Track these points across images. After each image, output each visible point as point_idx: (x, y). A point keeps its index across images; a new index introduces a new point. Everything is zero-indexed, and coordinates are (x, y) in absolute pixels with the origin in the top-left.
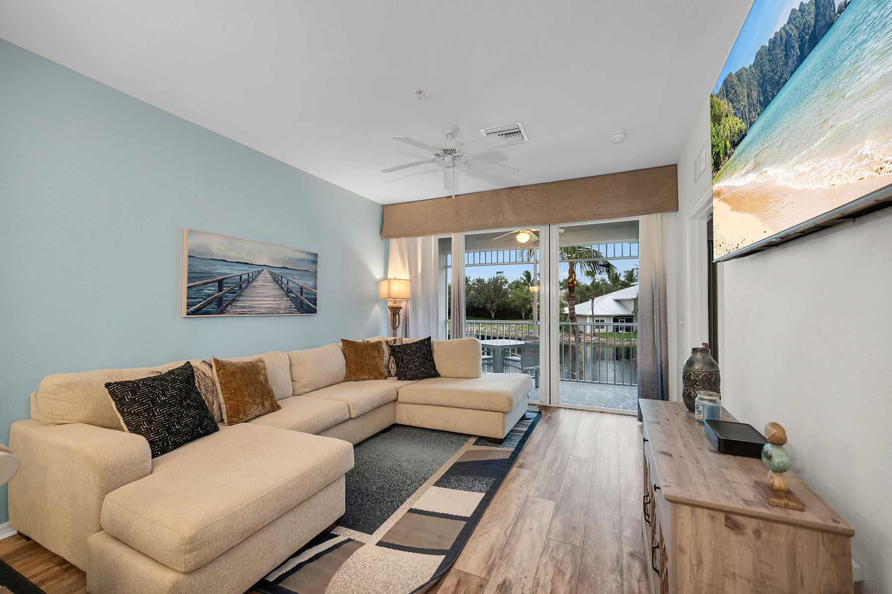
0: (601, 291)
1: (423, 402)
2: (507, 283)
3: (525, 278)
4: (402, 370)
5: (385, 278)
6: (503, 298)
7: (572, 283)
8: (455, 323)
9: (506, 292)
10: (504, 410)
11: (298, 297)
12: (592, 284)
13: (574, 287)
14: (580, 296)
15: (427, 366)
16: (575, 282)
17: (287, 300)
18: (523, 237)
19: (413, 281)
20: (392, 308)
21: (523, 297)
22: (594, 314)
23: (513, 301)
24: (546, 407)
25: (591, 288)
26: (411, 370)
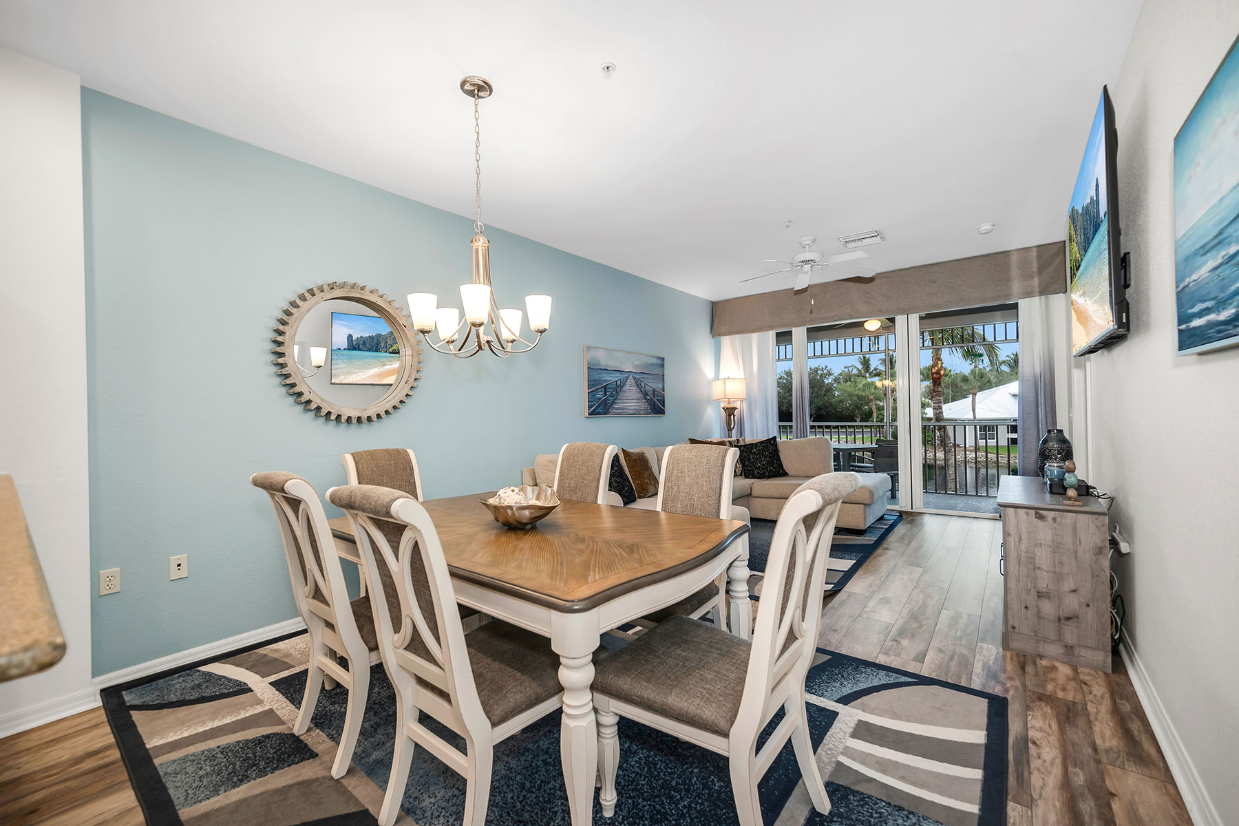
0: (989, 381)
1: (779, 496)
2: (832, 375)
3: (860, 367)
4: (749, 468)
5: (717, 378)
6: (826, 398)
7: (938, 373)
8: (799, 423)
9: (831, 389)
10: (866, 502)
11: (652, 399)
12: (972, 371)
13: (940, 379)
14: (952, 391)
15: (775, 465)
16: (942, 372)
17: (645, 402)
18: (872, 325)
19: (748, 380)
20: (726, 409)
21: (857, 395)
22: (977, 417)
23: (841, 401)
24: (907, 512)
25: (971, 378)
26: (759, 468)
